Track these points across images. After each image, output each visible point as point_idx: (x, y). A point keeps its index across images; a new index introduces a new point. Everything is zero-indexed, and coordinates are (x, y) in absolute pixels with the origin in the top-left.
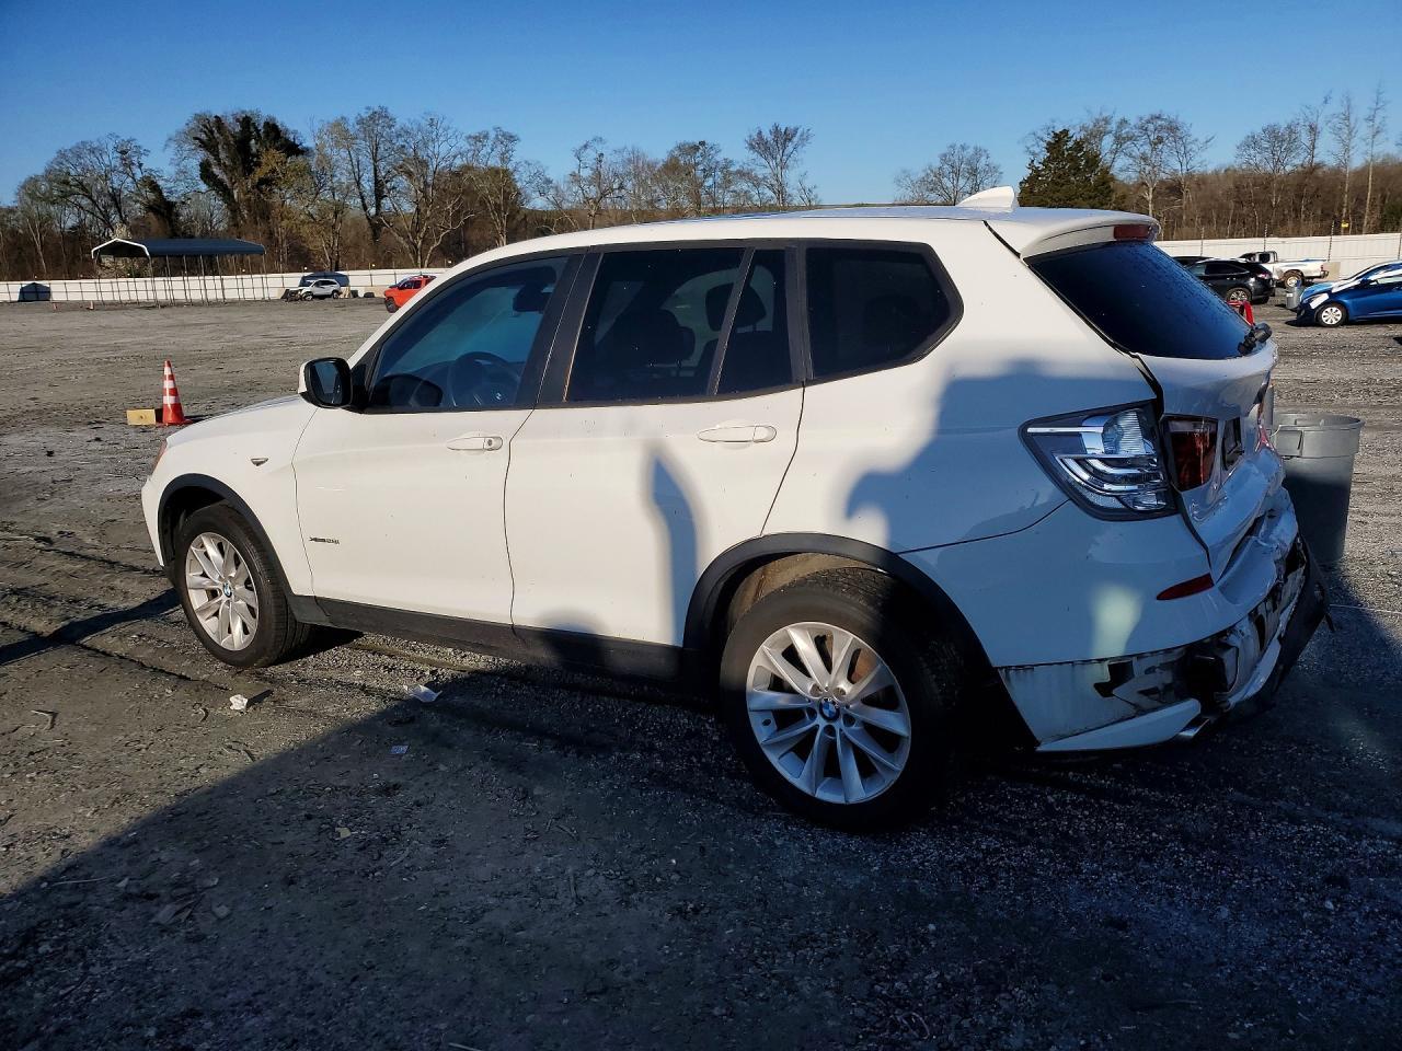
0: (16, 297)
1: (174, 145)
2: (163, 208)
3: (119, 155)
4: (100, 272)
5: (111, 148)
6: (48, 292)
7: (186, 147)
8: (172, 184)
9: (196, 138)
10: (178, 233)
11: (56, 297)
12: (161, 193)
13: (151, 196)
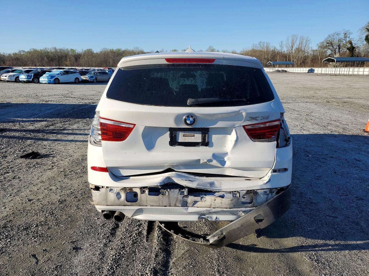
0: (307, 72)
1: (360, 31)
2: (352, 49)
3: (344, 35)
4: (328, 66)
5: (342, 33)
6: (314, 70)
7: (364, 31)
8: (356, 42)
9: (367, 29)
10: (354, 55)
11: (315, 72)
12: (352, 45)
13: (349, 46)
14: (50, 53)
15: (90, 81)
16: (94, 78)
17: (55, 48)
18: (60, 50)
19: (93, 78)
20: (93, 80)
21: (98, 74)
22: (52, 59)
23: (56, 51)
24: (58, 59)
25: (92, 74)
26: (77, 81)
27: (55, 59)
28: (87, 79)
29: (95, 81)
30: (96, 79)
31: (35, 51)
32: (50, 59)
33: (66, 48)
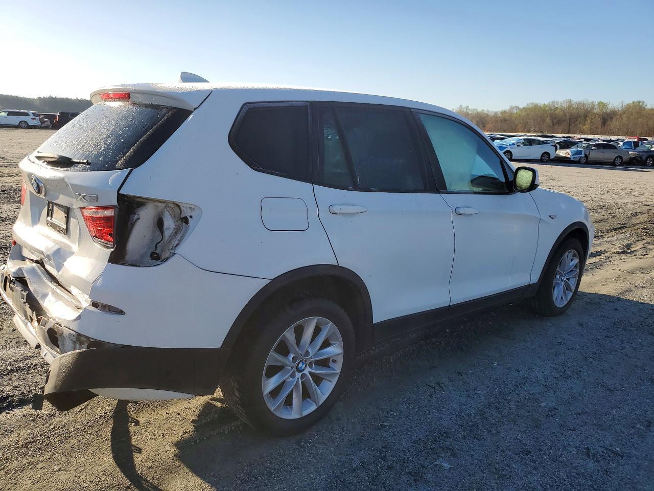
14: (558, 111)
15: (572, 159)
16: (583, 155)
17: (570, 102)
18: (578, 104)
19: (581, 154)
20: (580, 158)
21: (593, 148)
22: (559, 120)
23: (570, 107)
24: (569, 121)
25: (581, 147)
26: (545, 158)
27: (565, 121)
28: (569, 156)
29: (584, 160)
30: (586, 156)
31: (536, 108)
32: (555, 121)
33: (590, 100)
